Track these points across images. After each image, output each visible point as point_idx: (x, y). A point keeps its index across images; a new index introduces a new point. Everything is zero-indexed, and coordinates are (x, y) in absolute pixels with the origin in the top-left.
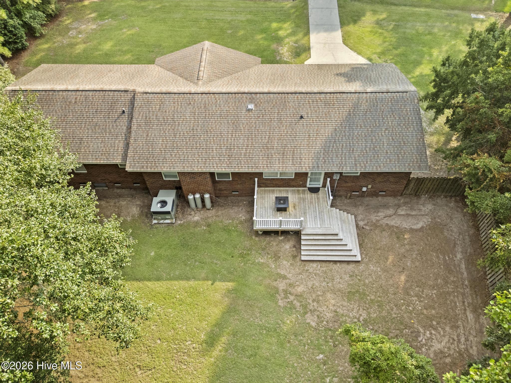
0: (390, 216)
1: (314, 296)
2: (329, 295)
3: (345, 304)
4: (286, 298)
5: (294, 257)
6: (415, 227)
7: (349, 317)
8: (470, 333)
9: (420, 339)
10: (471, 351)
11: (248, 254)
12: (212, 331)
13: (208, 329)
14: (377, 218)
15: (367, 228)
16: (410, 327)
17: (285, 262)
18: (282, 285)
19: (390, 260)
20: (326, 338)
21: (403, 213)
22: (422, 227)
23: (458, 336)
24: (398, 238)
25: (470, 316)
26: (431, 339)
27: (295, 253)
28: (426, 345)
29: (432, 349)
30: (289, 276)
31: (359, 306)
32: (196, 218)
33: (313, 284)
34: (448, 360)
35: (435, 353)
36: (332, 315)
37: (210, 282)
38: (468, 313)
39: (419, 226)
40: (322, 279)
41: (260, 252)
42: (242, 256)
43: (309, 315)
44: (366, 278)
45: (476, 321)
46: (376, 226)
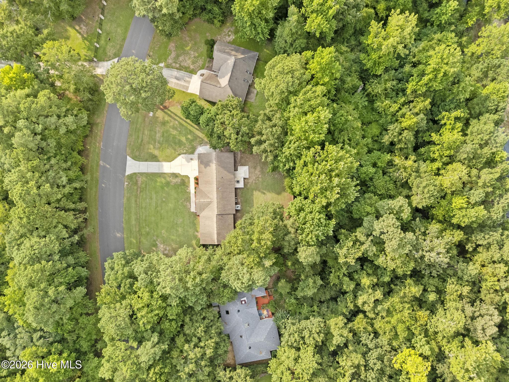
0: (238, 159)
2: (256, 173)
4: (256, 181)
7: (259, 169)
13: (263, 194)
19: (248, 160)
20: (263, 174)
24: (243, 158)
27: (247, 179)
30: (252, 180)
31: (257, 167)
32: (240, 200)
33: (253, 176)
36: (259, 173)
41: (247, 186)
42: (248, 190)
43: (259, 177)
44: (252, 165)
46: (240, 162)
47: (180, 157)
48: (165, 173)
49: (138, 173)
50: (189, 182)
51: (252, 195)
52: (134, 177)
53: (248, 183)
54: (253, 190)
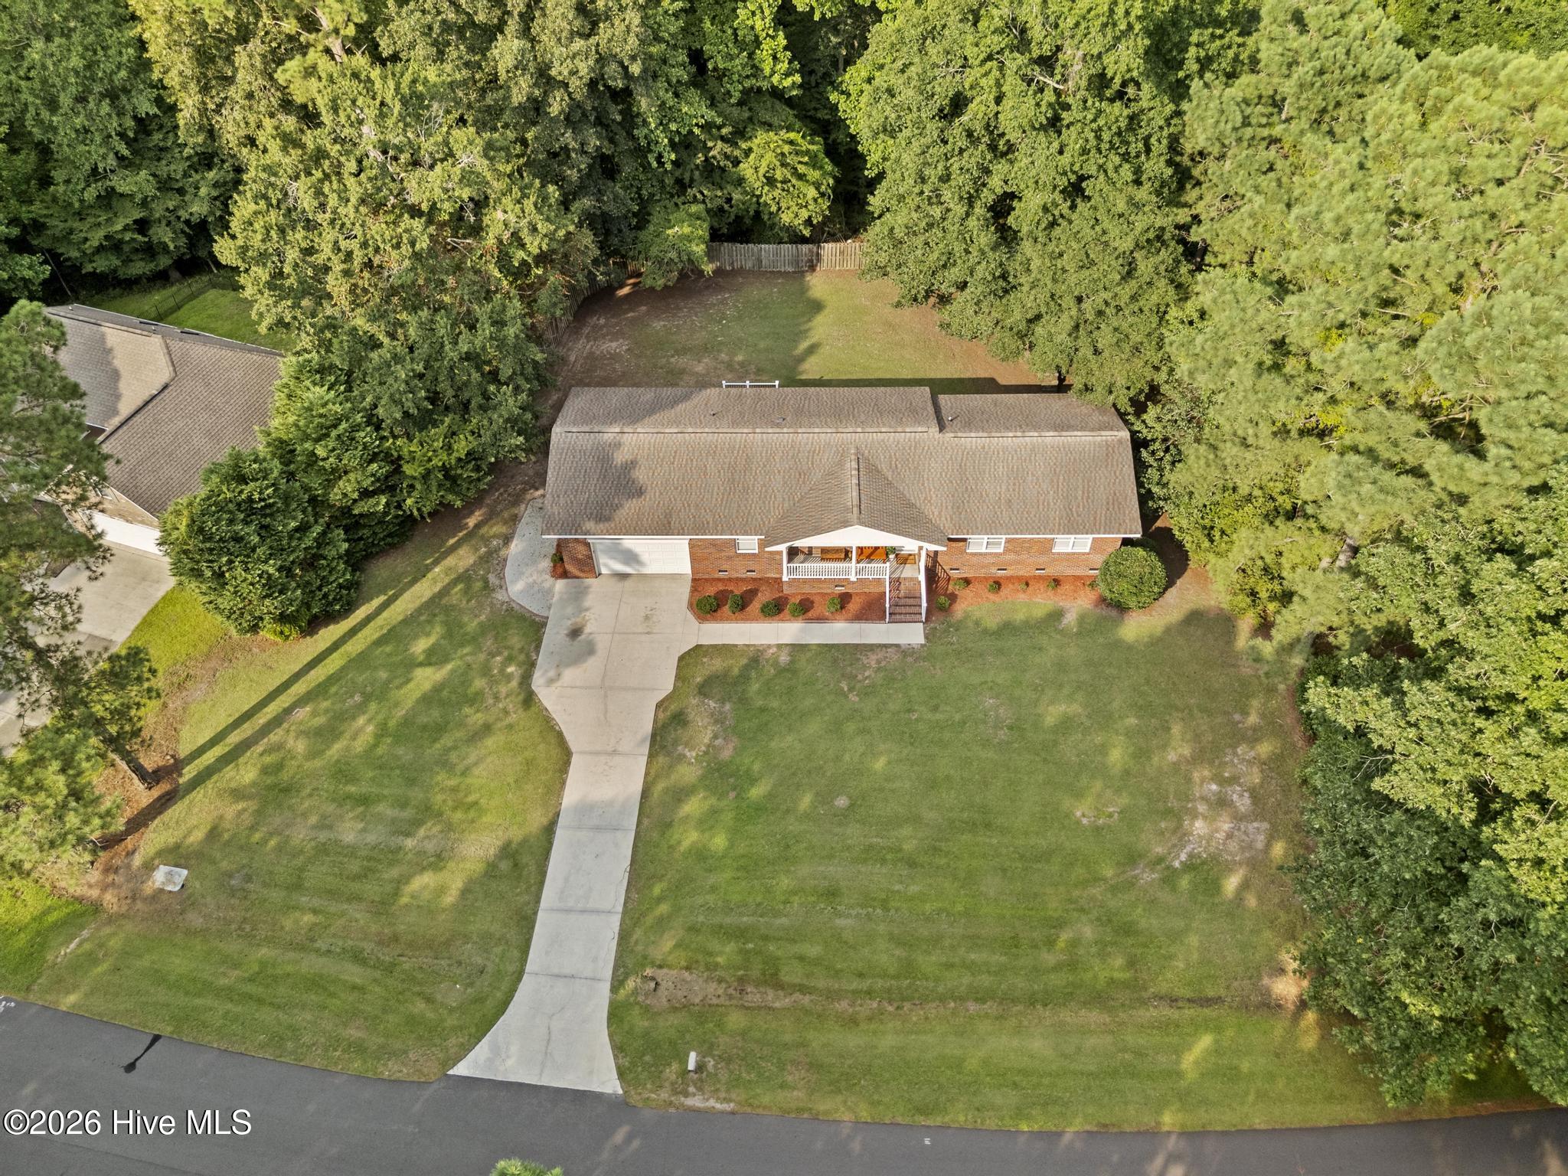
47: (546, 695)
48: (645, 794)
49: (617, 985)
52: (642, 1024)
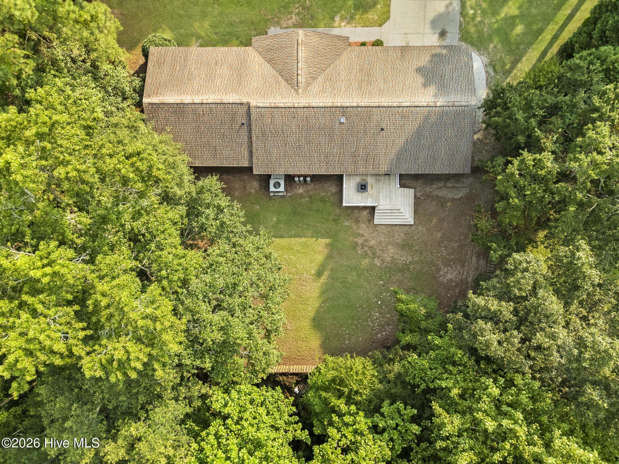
0: (440, 188)
1: (380, 247)
2: (390, 247)
3: (399, 252)
4: (363, 248)
5: (369, 221)
6: (456, 197)
7: (401, 260)
8: (471, 269)
9: (440, 273)
10: (468, 280)
11: (339, 219)
12: (319, 269)
13: (316, 268)
14: (431, 190)
15: (422, 198)
16: (436, 266)
17: (363, 225)
18: (360, 241)
19: (433, 223)
20: (385, 272)
21: (450, 185)
22: (461, 197)
23: (464, 271)
24: (442, 206)
25: (474, 259)
26: (447, 272)
27: (370, 218)
28: (443, 276)
29: (446, 278)
30: (366, 234)
31: (408, 253)
32: (301, 191)
33: (380, 240)
34: (454, 284)
35: (448, 280)
36: (389, 259)
37: (315, 239)
38: (473, 258)
39: (459, 196)
40: (386, 236)
41: (346, 217)
42: (334, 220)
43: (376, 259)
44: (415, 235)
45: (477, 262)
46: (428, 196)
50: (368, 24)
51: (317, 235)
53: (357, 221)
54: (334, 236)
